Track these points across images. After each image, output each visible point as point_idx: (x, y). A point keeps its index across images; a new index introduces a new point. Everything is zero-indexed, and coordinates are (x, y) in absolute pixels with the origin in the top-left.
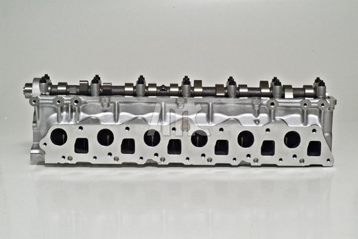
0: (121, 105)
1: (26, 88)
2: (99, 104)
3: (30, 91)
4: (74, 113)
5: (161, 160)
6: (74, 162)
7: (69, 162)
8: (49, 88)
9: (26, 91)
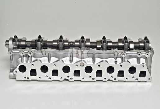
0: (51, 54)
1: (6, 43)
2: (41, 54)
3: (8, 45)
4: (29, 58)
5: (71, 79)
6: (30, 79)
7: (28, 79)
8: (17, 43)
9: (6, 45)
